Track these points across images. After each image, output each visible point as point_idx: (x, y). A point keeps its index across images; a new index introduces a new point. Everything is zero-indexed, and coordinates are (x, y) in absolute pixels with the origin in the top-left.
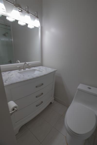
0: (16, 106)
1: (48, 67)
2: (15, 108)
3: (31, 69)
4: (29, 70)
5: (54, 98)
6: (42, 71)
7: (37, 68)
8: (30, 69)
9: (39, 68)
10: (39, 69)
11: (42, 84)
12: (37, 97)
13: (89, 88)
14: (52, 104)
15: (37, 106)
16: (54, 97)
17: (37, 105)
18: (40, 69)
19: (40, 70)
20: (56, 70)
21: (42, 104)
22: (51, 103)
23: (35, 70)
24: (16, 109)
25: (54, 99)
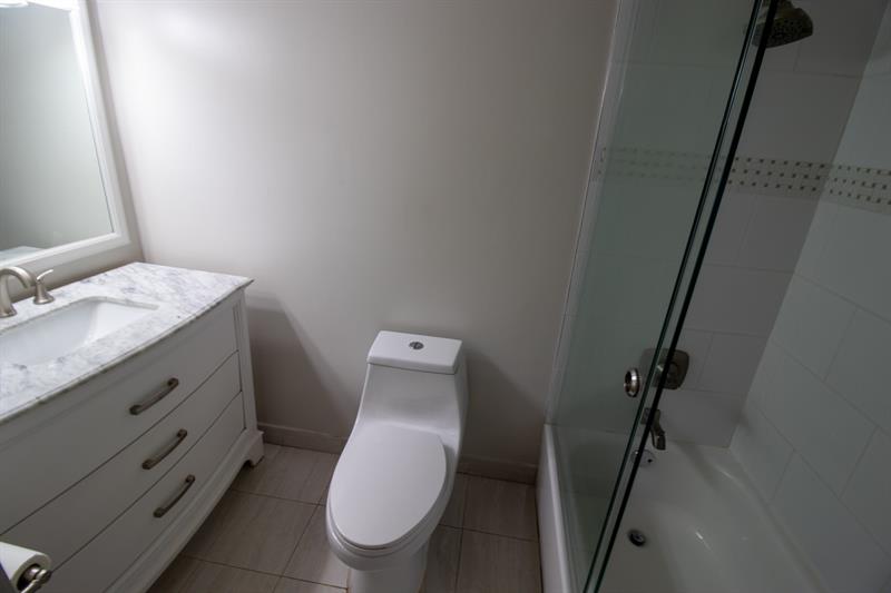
0: (36, 557)
1: (192, 269)
2: (35, 571)
3: (59, 303)
4: (44, 309)
5: (262, 433)
6: (151, 301)
7: (102, 282)
8: (50, 300)
9: (125, 284)
10: (123, 290)
11: (172, 383)
12: (146, 465)
13: (417, 346)
14: (253, 467)
15: (159, 514)
16: (260, 428)
17: (159, 509)
18: (131, 290)
19: (136, 298)
20: (242, 280)
21: (190, 489)
22: (248, 465)
23: (92, 303)
24: (43, 572)
25: (264, 436)
